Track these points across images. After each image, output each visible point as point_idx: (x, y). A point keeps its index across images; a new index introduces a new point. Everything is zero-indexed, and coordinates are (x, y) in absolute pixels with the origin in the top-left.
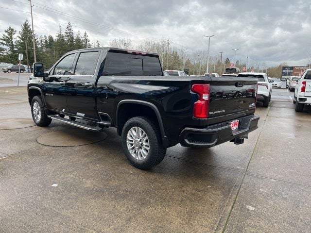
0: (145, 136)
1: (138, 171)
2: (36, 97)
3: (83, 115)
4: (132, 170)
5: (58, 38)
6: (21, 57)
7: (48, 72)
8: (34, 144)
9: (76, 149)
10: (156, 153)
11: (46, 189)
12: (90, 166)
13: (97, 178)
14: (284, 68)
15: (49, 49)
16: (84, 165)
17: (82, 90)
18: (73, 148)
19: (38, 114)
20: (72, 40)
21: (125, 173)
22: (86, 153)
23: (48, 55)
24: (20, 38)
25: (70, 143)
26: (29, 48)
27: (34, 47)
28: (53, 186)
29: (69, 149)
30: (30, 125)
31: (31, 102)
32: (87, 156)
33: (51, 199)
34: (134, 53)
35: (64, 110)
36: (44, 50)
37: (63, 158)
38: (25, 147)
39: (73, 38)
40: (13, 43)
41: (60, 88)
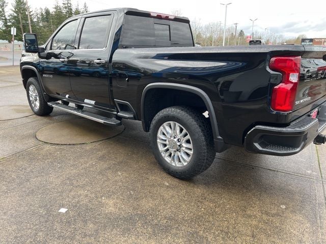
0: (186, 135)
1: (175, 182)
2: (31, 79)
3: (93, 102)
4: (168, 181)
5: (55, 10)
6: (14, 31)
7: (44, 46)
8: (32, 142)
9: (88, 148)
10: (204, 160)
11: (51, 218)
12: (110, 174)
13: (122, 195)
14: (303, 40)
15: (46, 23)
16: (100, 173)
17: (87, 68)
18: (83, 146)
19: (36, 100)
20: (71, 12)
21: (159, 185)
22: (100, 153)
23: (45, 30)
24: (13, 11)
25: (79, 139)
26: (24, 22)
27: (29, 20)
28: (60, 211)
29: (78, 149)
30: (27, 114)
31: (26, 85)
32: (102, 158)
33: (58, 238)
34: (159, 17)
35: (67, 96)
36: (41, 25)
37: (71, 162)
38: (21, 146)
39: (71, 9)
40: (6, 17)
41: (61, 67)
